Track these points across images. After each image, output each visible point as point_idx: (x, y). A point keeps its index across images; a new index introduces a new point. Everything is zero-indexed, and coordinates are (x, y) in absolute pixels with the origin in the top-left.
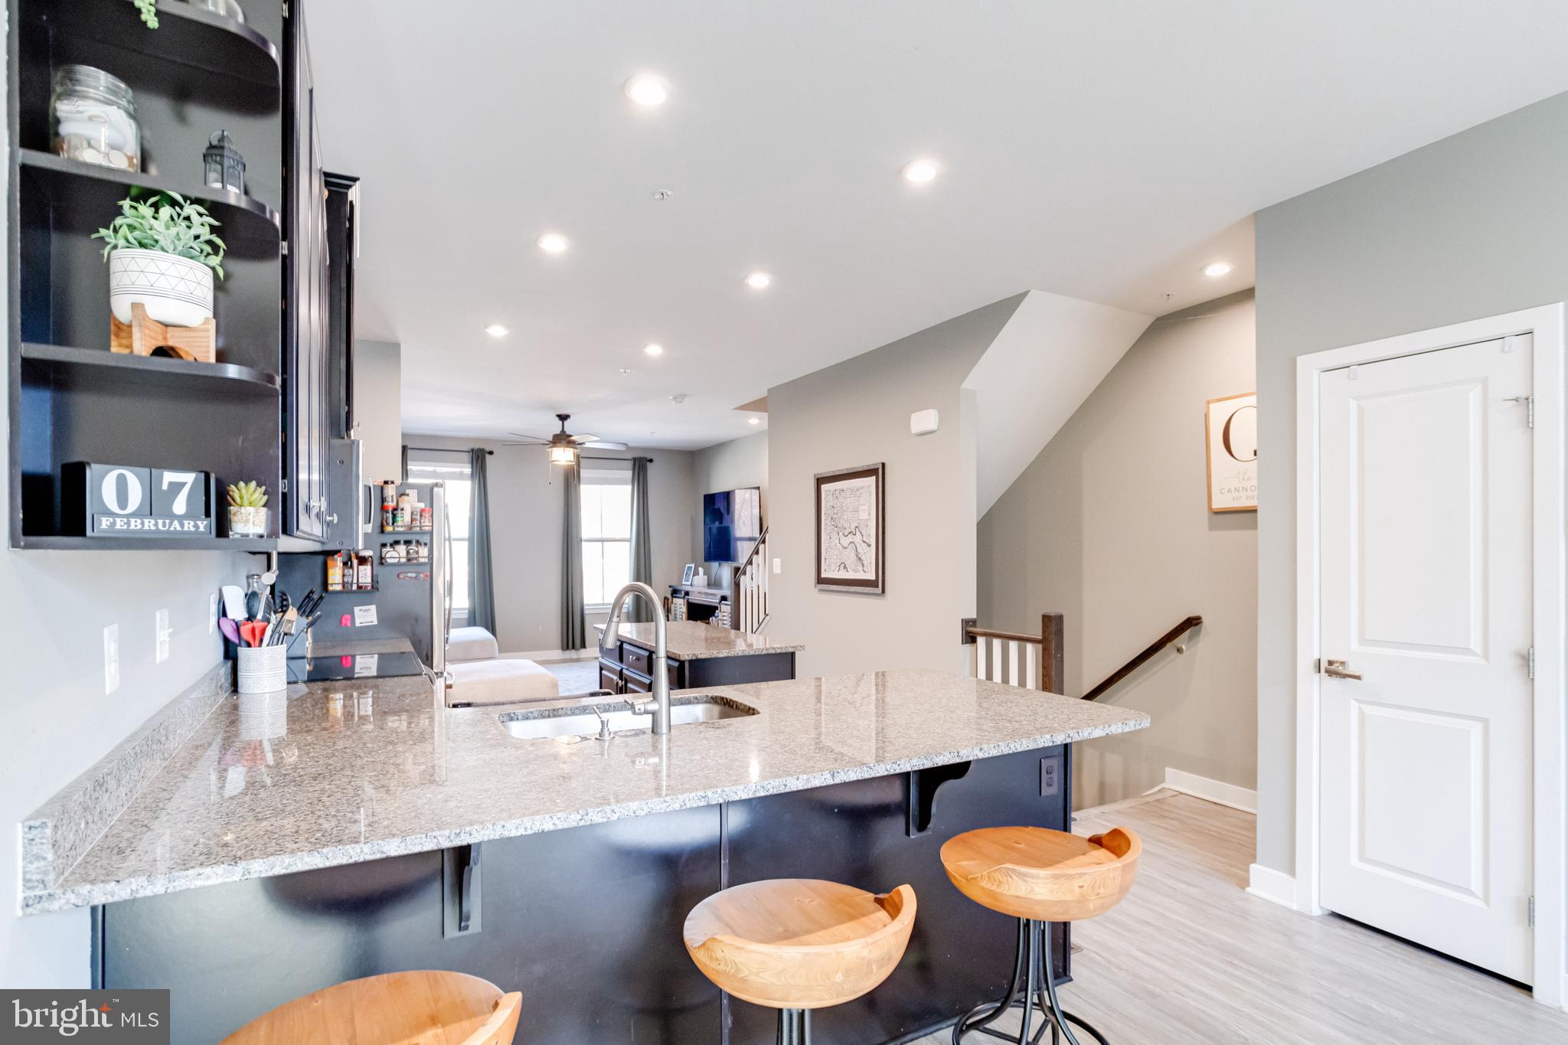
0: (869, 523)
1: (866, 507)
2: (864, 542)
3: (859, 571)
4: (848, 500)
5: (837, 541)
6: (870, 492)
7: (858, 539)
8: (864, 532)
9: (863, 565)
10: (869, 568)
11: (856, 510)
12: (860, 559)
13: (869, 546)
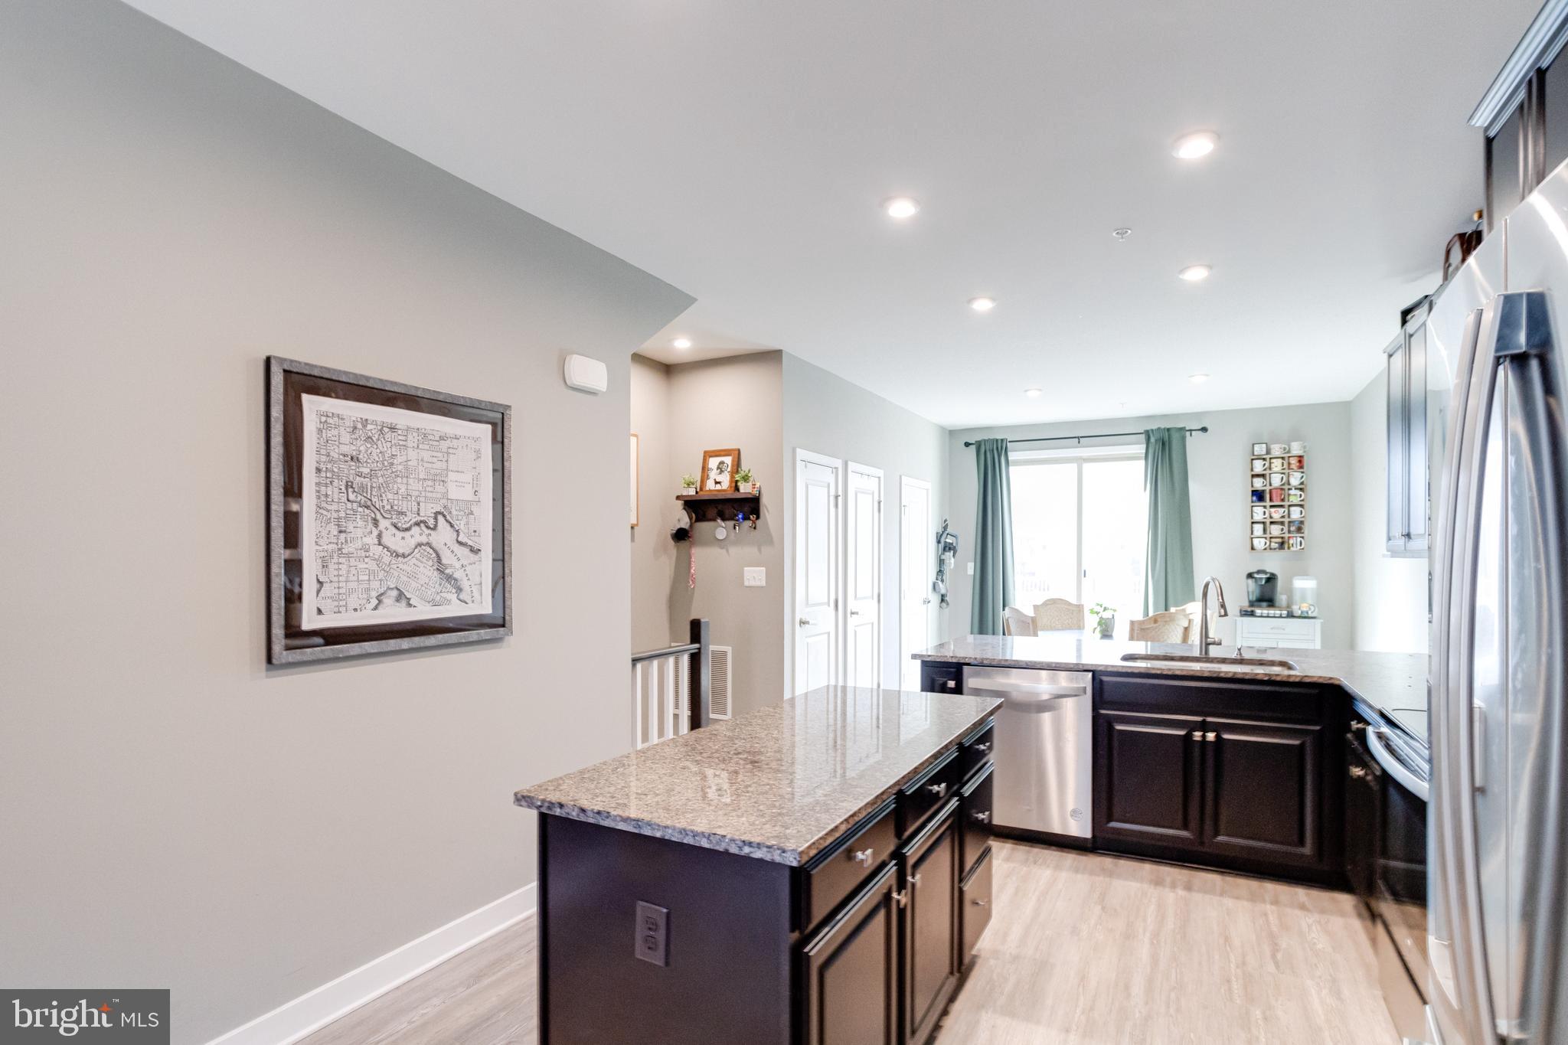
0: (474, 509)
1: (467, 477)
2: (460, 543)
3: (449, 602)
4: (412, 454)
5: (372, 540)
6: (478, 452)
7: (443, 536)
8: (460, 525)
9: (459, 590)
10: (476, 594)
11: (440, 478)
12: (450, 578)
13: (475, 551)
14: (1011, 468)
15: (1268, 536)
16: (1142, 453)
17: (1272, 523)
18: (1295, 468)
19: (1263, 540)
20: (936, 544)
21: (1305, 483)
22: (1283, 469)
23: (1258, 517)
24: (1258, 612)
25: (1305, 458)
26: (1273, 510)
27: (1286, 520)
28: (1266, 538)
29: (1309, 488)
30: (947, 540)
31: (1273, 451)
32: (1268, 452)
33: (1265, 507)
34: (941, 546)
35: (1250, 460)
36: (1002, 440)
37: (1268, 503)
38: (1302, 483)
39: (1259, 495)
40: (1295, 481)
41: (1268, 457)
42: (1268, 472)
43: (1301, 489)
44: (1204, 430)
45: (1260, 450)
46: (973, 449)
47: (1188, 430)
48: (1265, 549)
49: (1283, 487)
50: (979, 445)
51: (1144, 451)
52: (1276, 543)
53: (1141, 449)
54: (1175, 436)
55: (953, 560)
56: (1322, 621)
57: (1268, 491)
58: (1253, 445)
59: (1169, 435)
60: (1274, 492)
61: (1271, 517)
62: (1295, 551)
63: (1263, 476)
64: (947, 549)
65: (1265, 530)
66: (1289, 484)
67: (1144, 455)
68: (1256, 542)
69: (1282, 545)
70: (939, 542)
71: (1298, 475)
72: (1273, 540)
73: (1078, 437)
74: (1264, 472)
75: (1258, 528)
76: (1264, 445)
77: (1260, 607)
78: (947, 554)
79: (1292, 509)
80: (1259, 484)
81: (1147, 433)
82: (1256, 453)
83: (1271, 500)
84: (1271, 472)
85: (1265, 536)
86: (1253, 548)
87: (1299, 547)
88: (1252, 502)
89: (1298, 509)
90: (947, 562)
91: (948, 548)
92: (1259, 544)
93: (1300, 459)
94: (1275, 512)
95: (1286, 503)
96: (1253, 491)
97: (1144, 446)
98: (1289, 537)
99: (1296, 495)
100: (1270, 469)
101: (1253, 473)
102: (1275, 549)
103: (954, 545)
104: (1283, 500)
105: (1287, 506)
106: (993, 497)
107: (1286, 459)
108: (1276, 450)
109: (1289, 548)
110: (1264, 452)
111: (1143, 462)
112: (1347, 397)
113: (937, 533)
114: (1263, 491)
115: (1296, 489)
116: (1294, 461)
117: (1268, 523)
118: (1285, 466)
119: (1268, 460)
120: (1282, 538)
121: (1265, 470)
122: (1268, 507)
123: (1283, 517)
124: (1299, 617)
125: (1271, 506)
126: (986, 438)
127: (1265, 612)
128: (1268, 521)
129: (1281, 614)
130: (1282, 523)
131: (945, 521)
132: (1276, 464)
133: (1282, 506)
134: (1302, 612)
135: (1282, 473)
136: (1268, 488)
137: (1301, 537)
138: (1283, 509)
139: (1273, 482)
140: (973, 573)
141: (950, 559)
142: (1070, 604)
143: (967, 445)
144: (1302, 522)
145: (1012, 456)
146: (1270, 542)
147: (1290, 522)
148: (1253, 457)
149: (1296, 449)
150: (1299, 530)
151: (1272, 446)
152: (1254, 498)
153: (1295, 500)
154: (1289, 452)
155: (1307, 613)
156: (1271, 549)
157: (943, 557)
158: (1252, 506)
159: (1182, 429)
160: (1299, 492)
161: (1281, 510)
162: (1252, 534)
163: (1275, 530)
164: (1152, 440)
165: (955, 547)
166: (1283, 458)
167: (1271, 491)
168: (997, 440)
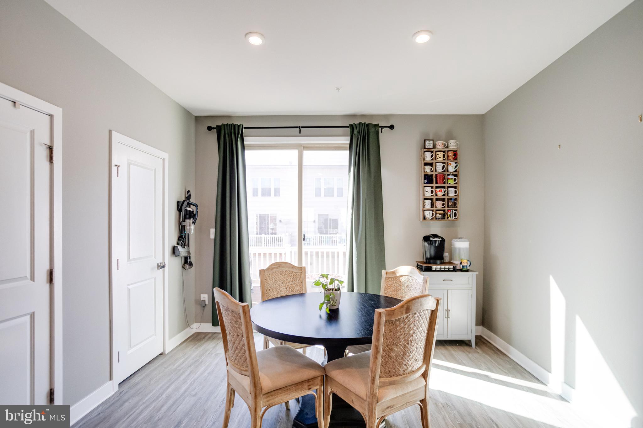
14: (246, 152)
15: (434, 209)
16: (347, 144)
17: (437, 200)
18: (452, 159)
19: (431, 212)
20: (178, 212)
21: (458, 170)
22: (444, 160)
23: (428, 195)
24: (434, 267)
25: (458, 152)
26: (438, 190)
27: (446, 197)
28: (433, 210)
29: (461, 175)
30: (188, 209)
31: (437, 146)
32: (434, 147)
33: (432, 187)
34: (183, 213)
35: (422, 152)
36: (239, 126)
37: (434, 185)
38: (456, 171)
39: (428, 179)
40: (451, 169)
41: (434, 150)
42: (434, 161)
43: (456, 175)
44: (392, 127)
45: (429, 144)
46: (214, 133)
47: (380, 127)
48: (432, 219)
49: (444, 173)
50: (219, 128)
51: (349, 142)
52: (440, 214)
53: (345, 140)
54: (372, 130)
55: (193, 227)
56: (477, 273)
57: (434, 176)
58: (425, 140)
59: (368, 129)
60: (438, 175)
61: (436, 195)
62: (452, 220)
63: (431, 164)
64: (188, 216)
65: (432, 205)
66: (448, 171)
67: (348, 146)
68: (427, 213)
69: (444, 216)
70: (180, 210)
71: (454, 164)
72: (438, 212)
73: (299, 128)
74: (432, 161)
75: (428, 203)
76: (432, 142)
77: (435, 263)
78: (188, 221)
79: (450, 189)
80: (428, 169)
81: (352, 127)
82: (426, 147)
83: (437, 183)
84: (436, 161)
85: (432, 209)
86: (424, 218)
87: (454, 218)
88: (424, 183)
89: (453, 189)
90: (187, 228)
91: (191, 215)
92: (428, 214)
93: (455, 153)
94: (439, 191)
95: (446, 185)
96: (425, 176)
97: (349, 138)
98: (448, 210)
99: (452, 179)
100: (436, 159)
101: (425, 162)
102: (439, 219)
103: (194, 213)
104: (444, 183)
105: (446, 187)
106: (230, 174)
107: (446, 152)
108: (440, 145)
109: (448, 218)
110: (431, 147)
111: (347, 152)
112: (483, 112)
113: (178, 202)
114: (432, 175)
115: (452, 175)
116: (451, 154)
117: (434, 200)
118: (446, 157)
119: (435, 152)
120: (444, 211)
121: (432, 160)
122: (435, 187)
123: (444, 195)
124: (461, 270)
125: (437, 187)
126: (225, 123)
127: (438, 267)
128: (435, 198)
129: (449, 268)
130: (443, 200)
131: (189, 192)
132: (439, 156)
133: (444, 187)
134: (463, 267)
135: (443, 163)
136: (434, 174)
137: (455, 210)
138: (444, 190)
139: (437, 169)
140: (214, 237)
141: (190, 225)
142: (293, 267)
143: (210, 128)
144: (456, 199)
145: (248, 141)
146: (436, 214)
147: (448, 199)
148: (425, 150)
149: (452, 145)
150: (455, 205)
151: (437, 143)
152: (426, 181)
153: (452, 182)
154: (447, 147)
155: (467, 267)
156: (436, 219)
157: (184, 224)
158: (424, 187)
159: (377, 125)
160: (454, 177)
161: (443, 190)
162: (424, 208)
163: (439, 205)
164: (356, 132)
165: (195, 215)
166: (444, 152)
167: (436, 175)
168: (234, 126)
